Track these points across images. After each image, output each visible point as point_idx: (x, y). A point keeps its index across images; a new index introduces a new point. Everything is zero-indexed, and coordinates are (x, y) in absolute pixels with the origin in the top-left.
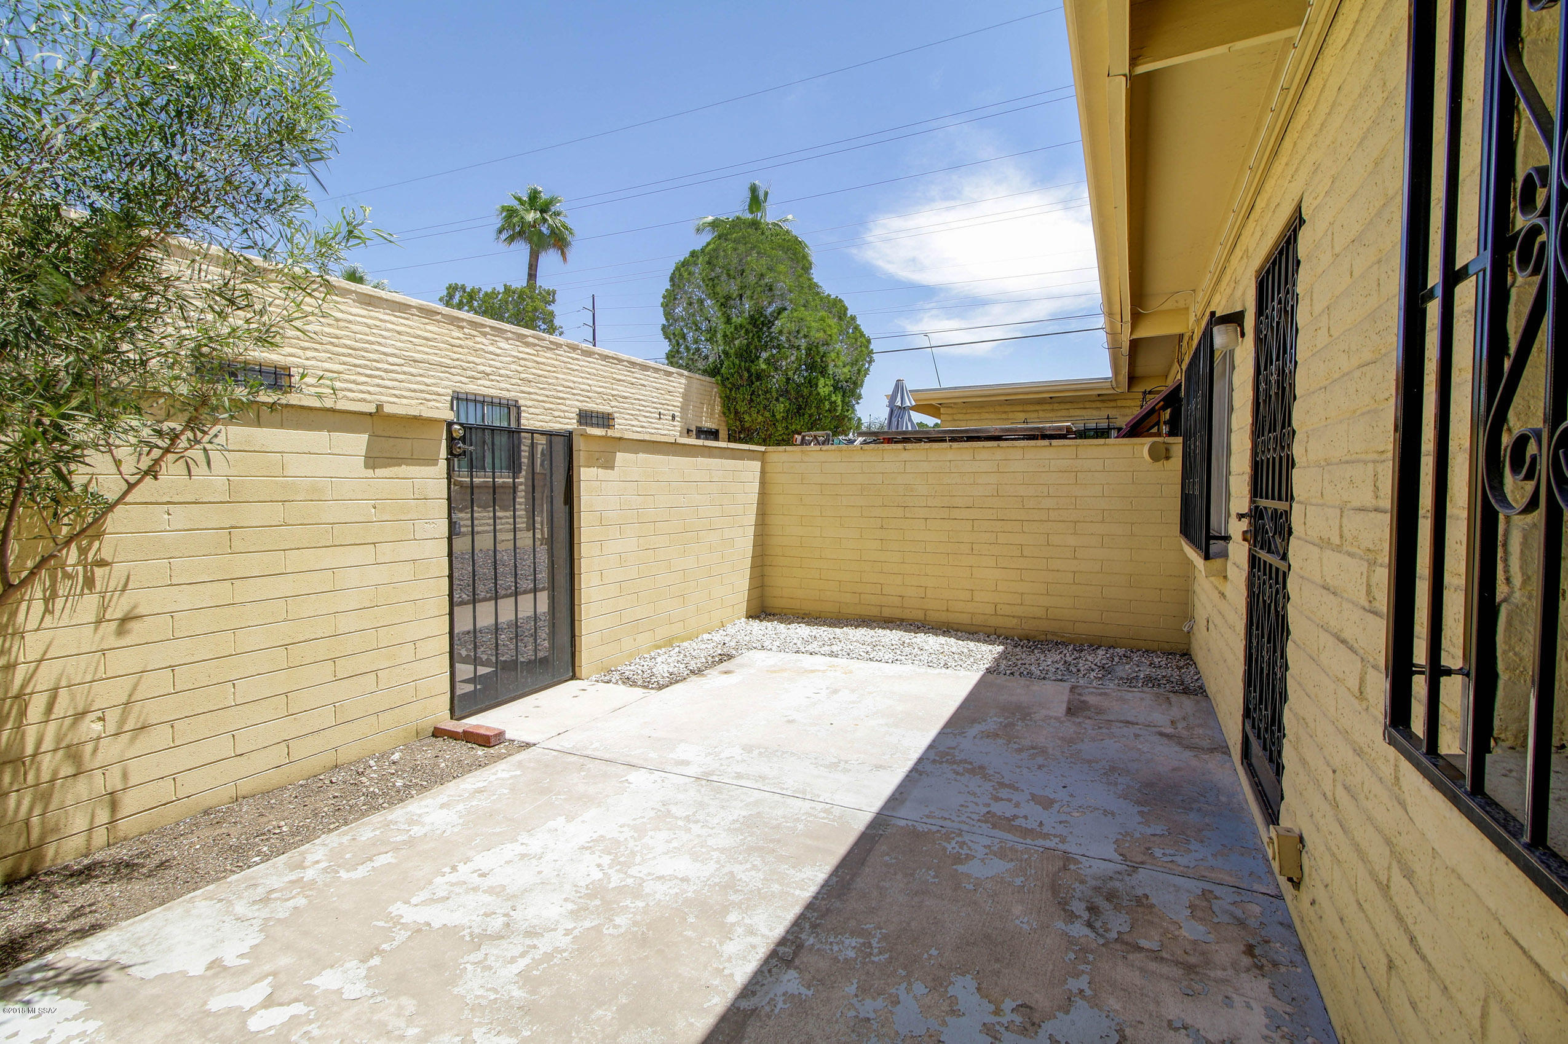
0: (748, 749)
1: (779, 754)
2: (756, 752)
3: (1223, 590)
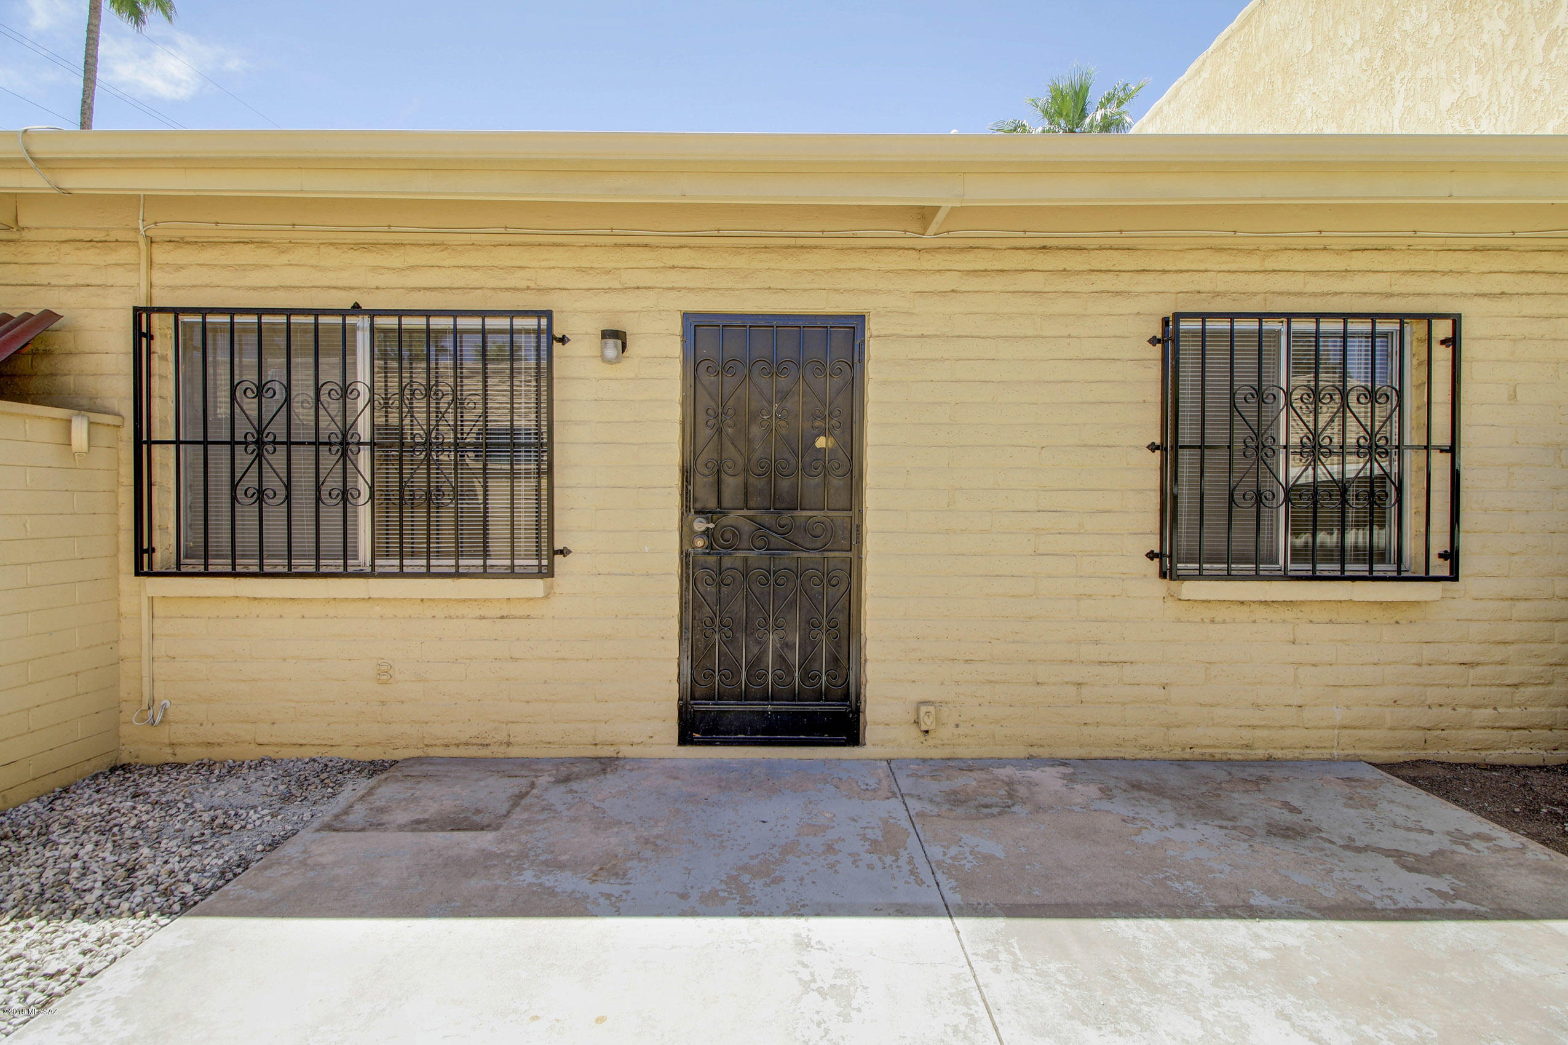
3: (514, 612)
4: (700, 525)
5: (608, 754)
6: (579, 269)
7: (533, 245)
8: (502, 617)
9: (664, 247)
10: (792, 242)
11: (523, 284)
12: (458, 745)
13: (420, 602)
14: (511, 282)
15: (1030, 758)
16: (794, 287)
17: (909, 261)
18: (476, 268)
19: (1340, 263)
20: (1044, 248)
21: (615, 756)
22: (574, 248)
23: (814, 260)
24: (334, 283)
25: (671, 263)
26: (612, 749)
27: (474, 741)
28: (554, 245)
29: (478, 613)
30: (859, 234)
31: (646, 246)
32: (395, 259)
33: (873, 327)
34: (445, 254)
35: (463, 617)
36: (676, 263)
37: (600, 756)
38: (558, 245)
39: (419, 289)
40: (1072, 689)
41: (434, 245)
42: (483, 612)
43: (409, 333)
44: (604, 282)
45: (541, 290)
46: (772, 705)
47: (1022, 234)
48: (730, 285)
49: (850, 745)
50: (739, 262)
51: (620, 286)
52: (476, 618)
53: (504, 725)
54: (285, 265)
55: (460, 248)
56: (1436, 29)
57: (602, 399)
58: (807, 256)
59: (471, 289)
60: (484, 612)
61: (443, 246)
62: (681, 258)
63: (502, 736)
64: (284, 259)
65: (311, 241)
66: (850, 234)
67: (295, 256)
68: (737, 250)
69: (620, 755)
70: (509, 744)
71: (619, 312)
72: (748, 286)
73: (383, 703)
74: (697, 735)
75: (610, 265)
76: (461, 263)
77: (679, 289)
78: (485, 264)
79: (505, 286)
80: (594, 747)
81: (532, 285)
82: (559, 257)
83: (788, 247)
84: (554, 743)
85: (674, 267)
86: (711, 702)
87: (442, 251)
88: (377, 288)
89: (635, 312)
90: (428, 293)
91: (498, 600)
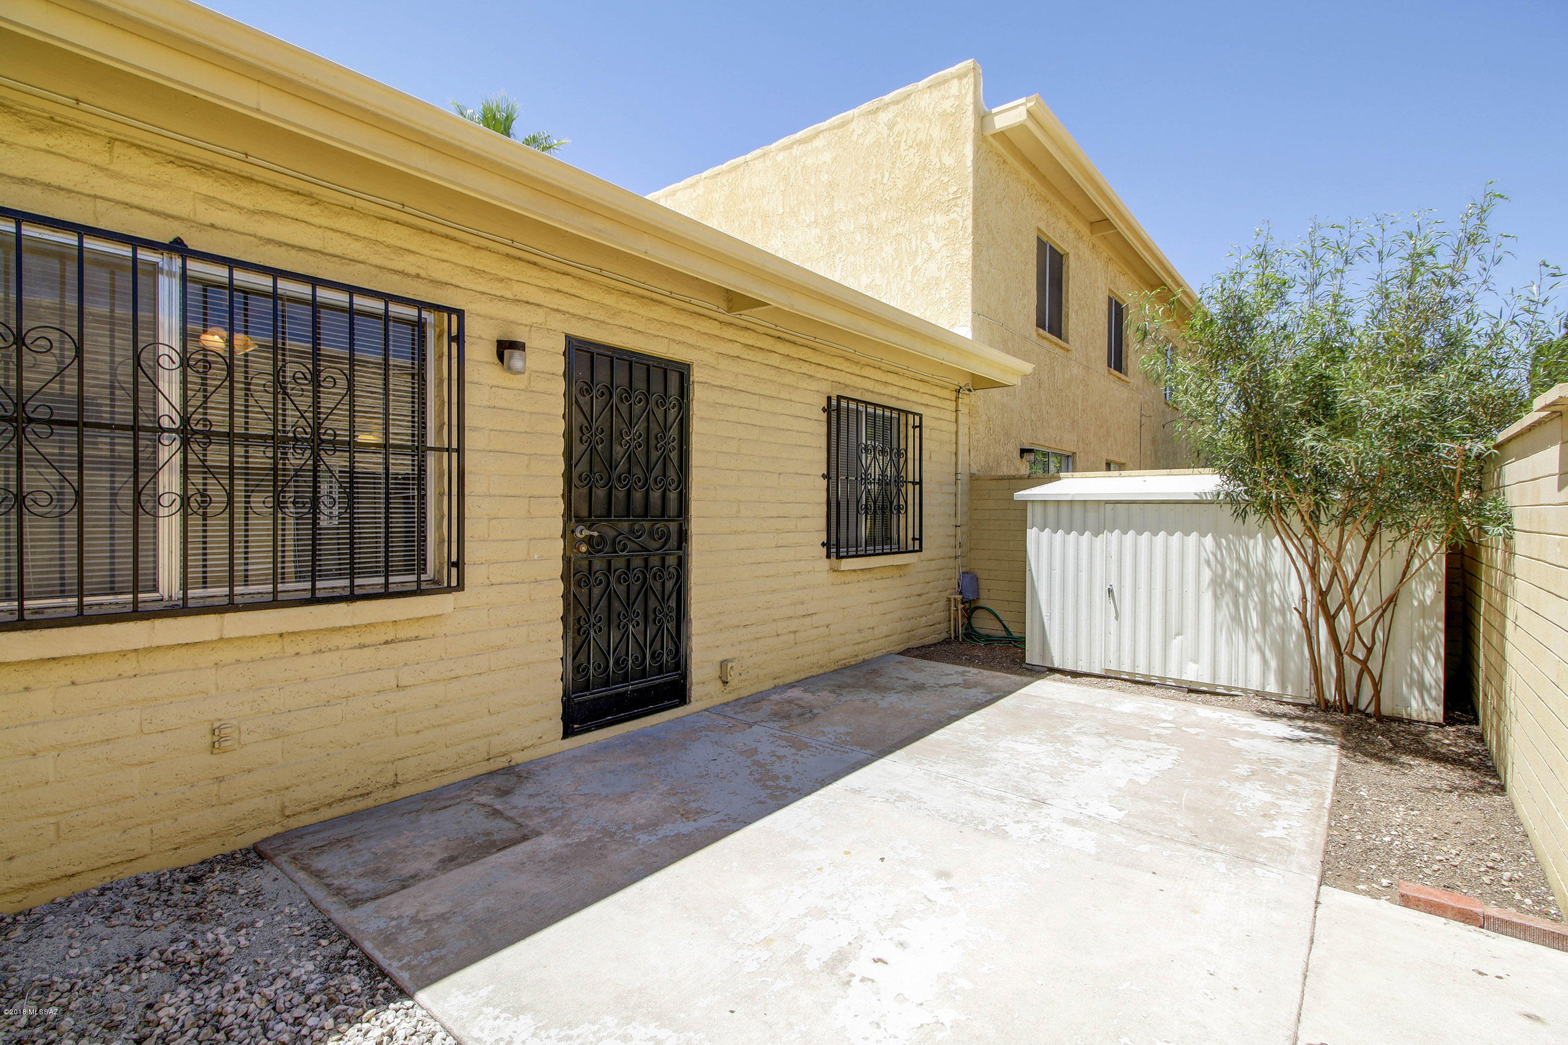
0: (1000, 833)
1: (961, 820)
2: (989, 826)
3: (401, 635)
4: (582, 532)
5: (501, 765)
6: (472, 269)
7: (424, 230)
8: (386, 643)
9: (550, 270)
10: (648, 294)
11: (413, 270)
12: (330, 805)
13: (277, 637)
14: (398, 264)
15: (775, 687)
16: (648, 331)
17: (713, 328)
18: (357, 238)
19: (883, 377)
20: (779, 338)
21: (508, 765)
22: (468, 247)
23: (658, 312)
24: (137, 201)
25: (556, 286)
26: (504, 759)
27: (353, 793)
28: (447, 237)
29: (356, 641)
30: (693, 301)
31: (535, 264)
32: (245, 196)
33: (697, 375)
34: (316, 210)
35: (338, 648)
36: (561, 288)
37: (493, 770)
38: (453, 239)
39: (280, 244)
40: (792, 636)
41: (298, 193)
42: (362, 640)
43: (244, 292)
44: (497, 289)
45: (434, 282)
46: (632, 685)
47: (774, 327)
48: (602, 318)
49: (682, 705)
50: (610, 300)
51: (512, 297)
52: (355, 648)
53: (390, 765)
54: (41, 150)
55: (337, 209)
56: (858, 237)
57: (495, 407)
58: (656, 308)
59: (350, 260)
60: (367, 639)
61: (316, 201)
62: (565, 284)
63: (389, 778)
64: (40, 140)
65: (97, 131)
66: (688, 299)
67: (64, 143)
68: (609, 289)
69: (513, 763)
70: (395, 784)
71: (511, 322)
72: (617, 322)
73: (219, 780)
74: (575, 726)
75: (503, 274)
76: (336, 226)
77: (564, 313)
78: (367, 235)
79: (392, 267)
80: (487, 763)
81: (423, 274)
82: (451, 251)
83: (643, 297)
84: (447, 769)
85: (558, 291)
86: (588, 693)
87: (311, 205)
88: (212, 226)
89: (526, 325)
90: (293, 252)
91: (383, 623)
